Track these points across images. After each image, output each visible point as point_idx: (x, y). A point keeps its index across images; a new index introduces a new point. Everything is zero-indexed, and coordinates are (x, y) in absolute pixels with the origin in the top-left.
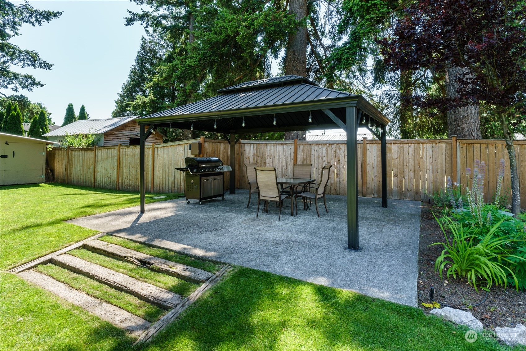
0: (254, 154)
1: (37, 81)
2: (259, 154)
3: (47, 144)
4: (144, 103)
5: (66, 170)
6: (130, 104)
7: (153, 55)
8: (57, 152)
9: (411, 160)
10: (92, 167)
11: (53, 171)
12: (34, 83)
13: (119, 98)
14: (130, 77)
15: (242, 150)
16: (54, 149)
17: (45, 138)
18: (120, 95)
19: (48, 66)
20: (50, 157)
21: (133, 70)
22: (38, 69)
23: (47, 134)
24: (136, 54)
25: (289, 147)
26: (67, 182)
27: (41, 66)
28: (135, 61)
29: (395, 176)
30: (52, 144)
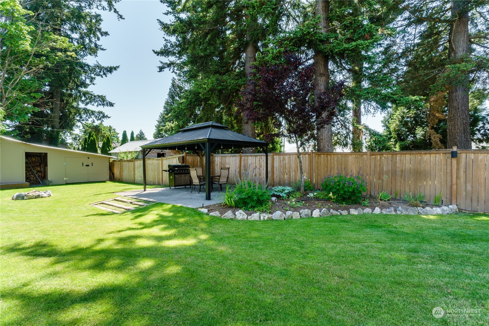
0: (220, 163)
1: (106, 114)
2: (222, 162)
3: (110, 158)
4: (172, 128)
5: (120, 173)
6: (162, 129)
7: (180, 90)
8: (115, 162)
9: (294, 165)
10: (133, 172)
11: (113, 174)
12: (104, 116)
13: (158, 123)
14: (165, 107)
15: (214, 160)
16: (114, 161)
17: (110, 154)
18: (158, 121)
19: (111, 105)
20: (111, 166)
21: (167, 103)
22: (106, 107)
23: (111, 152)
24: (169, 91)
25: (237, 158)
26: (120, 181)
27: (107, 105)
28: (167, 96)
29: (287, 174)
30: (112, 158)
